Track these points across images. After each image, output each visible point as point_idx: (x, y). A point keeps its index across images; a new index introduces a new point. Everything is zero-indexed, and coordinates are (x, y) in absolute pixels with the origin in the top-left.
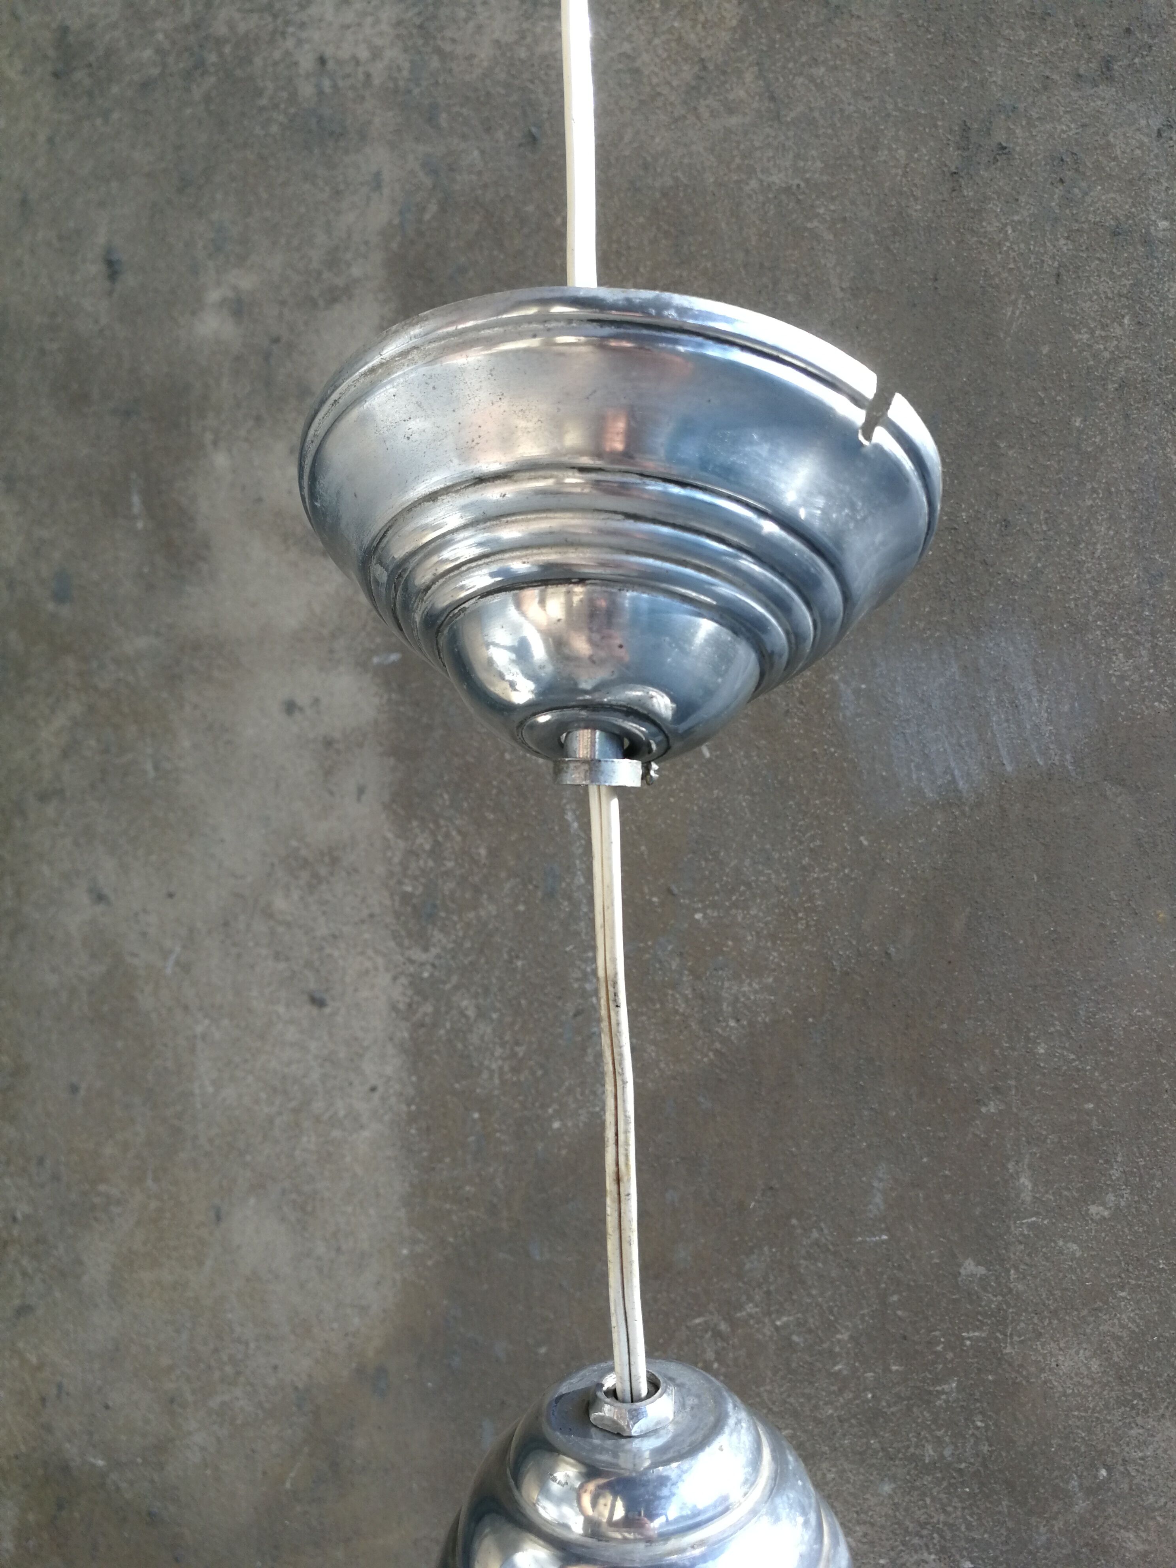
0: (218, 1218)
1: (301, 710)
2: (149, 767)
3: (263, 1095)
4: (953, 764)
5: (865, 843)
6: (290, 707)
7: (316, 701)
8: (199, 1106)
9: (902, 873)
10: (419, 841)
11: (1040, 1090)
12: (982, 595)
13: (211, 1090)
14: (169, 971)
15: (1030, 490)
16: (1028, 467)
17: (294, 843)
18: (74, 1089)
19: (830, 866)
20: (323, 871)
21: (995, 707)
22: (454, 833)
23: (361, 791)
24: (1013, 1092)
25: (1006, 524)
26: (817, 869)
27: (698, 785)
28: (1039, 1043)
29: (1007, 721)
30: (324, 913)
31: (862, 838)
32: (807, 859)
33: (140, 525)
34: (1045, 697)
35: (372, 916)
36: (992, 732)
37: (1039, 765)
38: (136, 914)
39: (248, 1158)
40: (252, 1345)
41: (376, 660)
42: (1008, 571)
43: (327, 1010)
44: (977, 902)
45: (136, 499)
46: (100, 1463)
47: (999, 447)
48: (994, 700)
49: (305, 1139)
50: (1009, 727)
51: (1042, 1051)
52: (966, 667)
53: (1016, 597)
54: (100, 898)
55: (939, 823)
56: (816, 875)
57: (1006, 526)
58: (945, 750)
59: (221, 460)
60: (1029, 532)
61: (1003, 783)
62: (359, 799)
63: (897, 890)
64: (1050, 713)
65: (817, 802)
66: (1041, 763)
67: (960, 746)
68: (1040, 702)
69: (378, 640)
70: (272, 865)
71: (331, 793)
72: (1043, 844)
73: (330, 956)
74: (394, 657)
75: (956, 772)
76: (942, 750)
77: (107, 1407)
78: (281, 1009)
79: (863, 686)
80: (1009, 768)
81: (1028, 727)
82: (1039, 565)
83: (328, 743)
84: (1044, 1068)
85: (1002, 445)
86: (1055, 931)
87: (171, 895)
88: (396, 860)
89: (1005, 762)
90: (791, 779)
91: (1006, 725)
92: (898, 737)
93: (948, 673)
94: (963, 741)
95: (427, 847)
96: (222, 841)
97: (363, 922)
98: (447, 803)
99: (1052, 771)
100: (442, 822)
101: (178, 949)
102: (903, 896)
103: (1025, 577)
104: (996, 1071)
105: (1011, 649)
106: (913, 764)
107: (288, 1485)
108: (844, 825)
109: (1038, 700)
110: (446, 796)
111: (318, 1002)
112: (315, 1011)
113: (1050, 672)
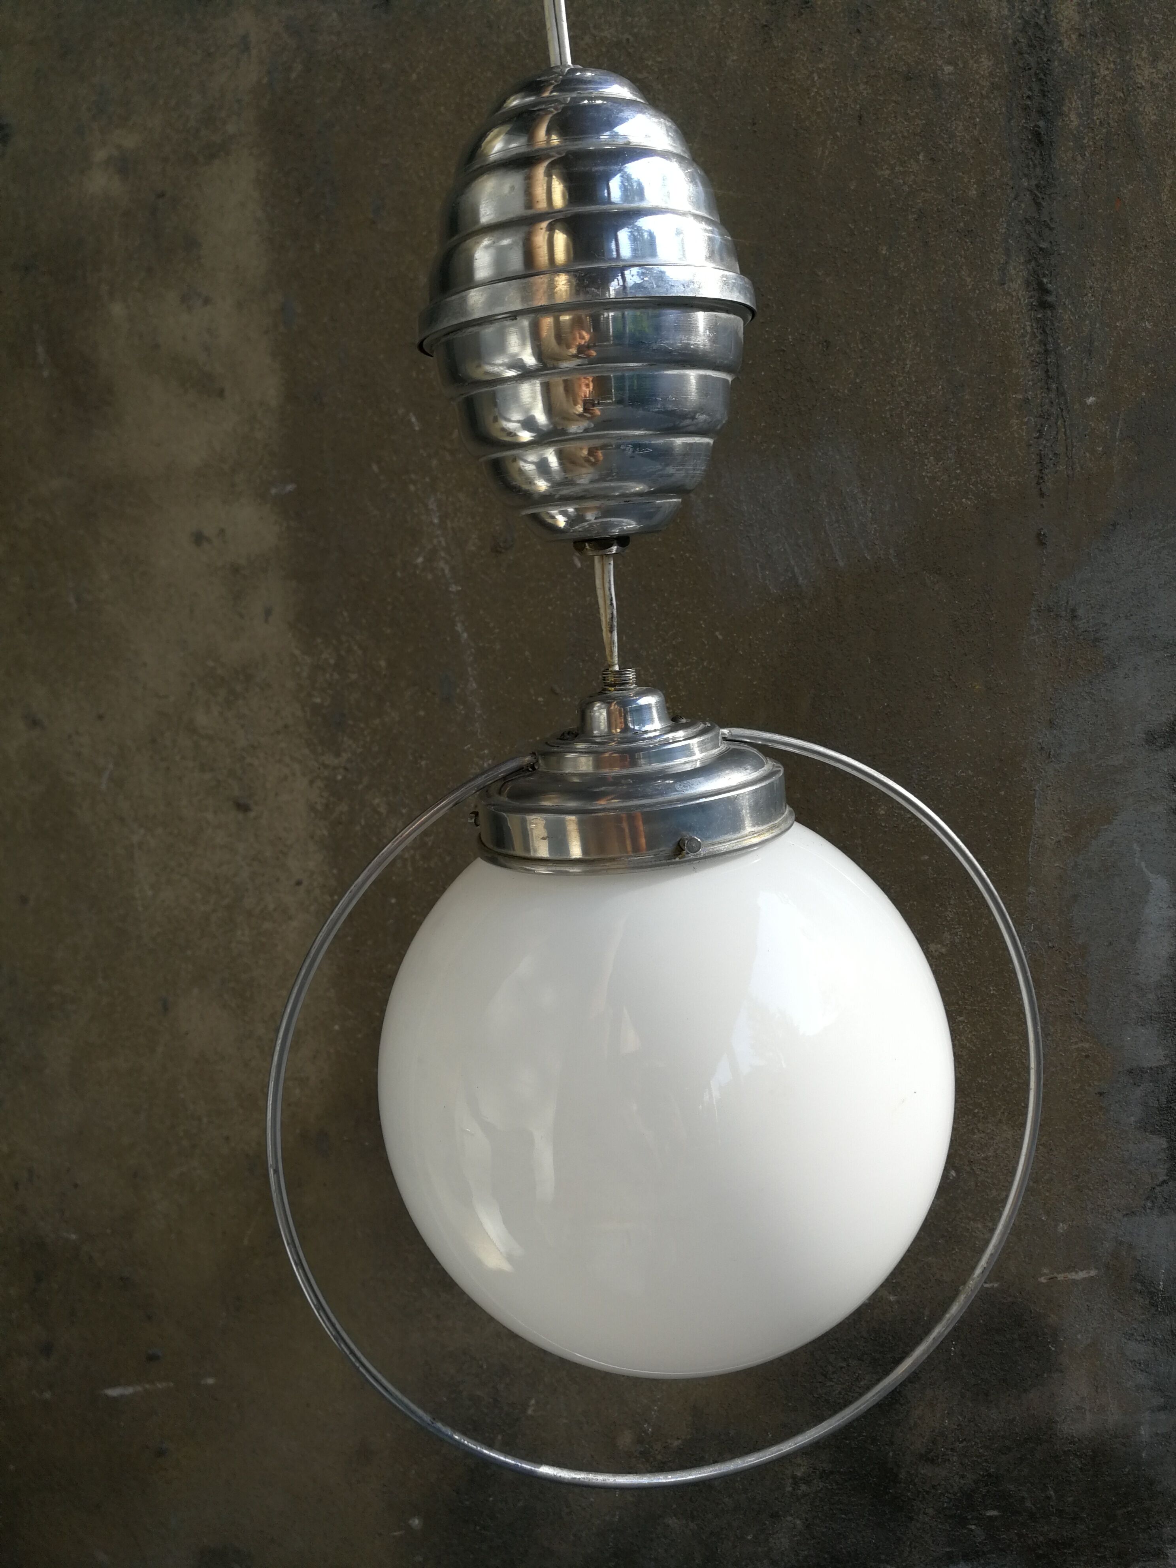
0: (166, 1008)
1: (208, 540)
2: (72, 600)
3: (198, 895)
4: (792, 562)
5: (720, 637)
6: (199, 538)
7: (222, 531)
8: (140, 909)
9: (754, 662)
10: (324, 656)
11: (883, 846)
12: (810, 409)
13: (150, 893)
14: (104, 787)
15: (846, 313)
16: (844, 292)
17: (211, 663)
18: (24, 900)
19: (691, 660)
20: (239, 688)
21: (826, 510)
22: (356, 648)
23: (268, 612)
24: (860, 850)
25: (828, 344)
26: (679, 663)
27: (572, 593)
28: (880, 806)
29: (838, 521)
30: (243, 726)
31: (717, 633)
32: (671, 655)
33: (46, 374)
34: (869, 498)
35: (286, 727)
36: (825, 532)
37: (867, 559)
38: (70, 736)
39: (189, 953)
40: (205, 1120)
41: (273, 491)
42: (831, 387)
43: (252, 814)
44: (819, 684)
45: (40, 349)
46: (73, 1237)
47: (818, 276)
48: (825, 503)
49: (239, 933)
50: (839, 527)
51: (883, 812)
52: (799, 475)
53: (839, 410)
54: (34, 723)
55: (783, 616)
56: (679, 669)
57: (827, 347)
58: (785, 550)
59: (117, 309)
60: (848, 351)
61: (837, 577)
62: (266, 621)
63: (749, 677)
64: (873, 513)
65: (677, 603)
66: (869, 558)
67: (800, 547)
68: (865, 503)
69: (275, 472)
70: (192, 684)
71: (241, 616)
72: (874, 629)
73: (251, 765)
74: (290, 487)
75: (796, 569)
76: (782, 550)
77: (76, 1186)
78: (210, 816)
79: (711, 496)
80: (841, 564)
81: (856, 526)
82: (858, 381)
83: (236, 570)
84: (886, 827)
85: (820, 274)
86: (888, 705)
87: (100, 717)
88: (305, 674)
89: (838, 558)
90: (653, 584)
91: (836, 525)
92: (744, 540)
93: (784, 481)
94: (801, 541)
95: (332, 661)
96: (145, 664)
97: (278, 732)
98: (348, 620)
99: (878, 564)
100: (344, 638)
101: (111, 766)
102: (755, 683)
103: (846, 391)
104: (844, 832)
105: (838, 457)
106: (758, 564)
107: (246, 1242)
108: (701, 622)
109: (863, 502)
110: (345, 614)
111: (242, 807)
112: (240, 816)
113: (872, 476)
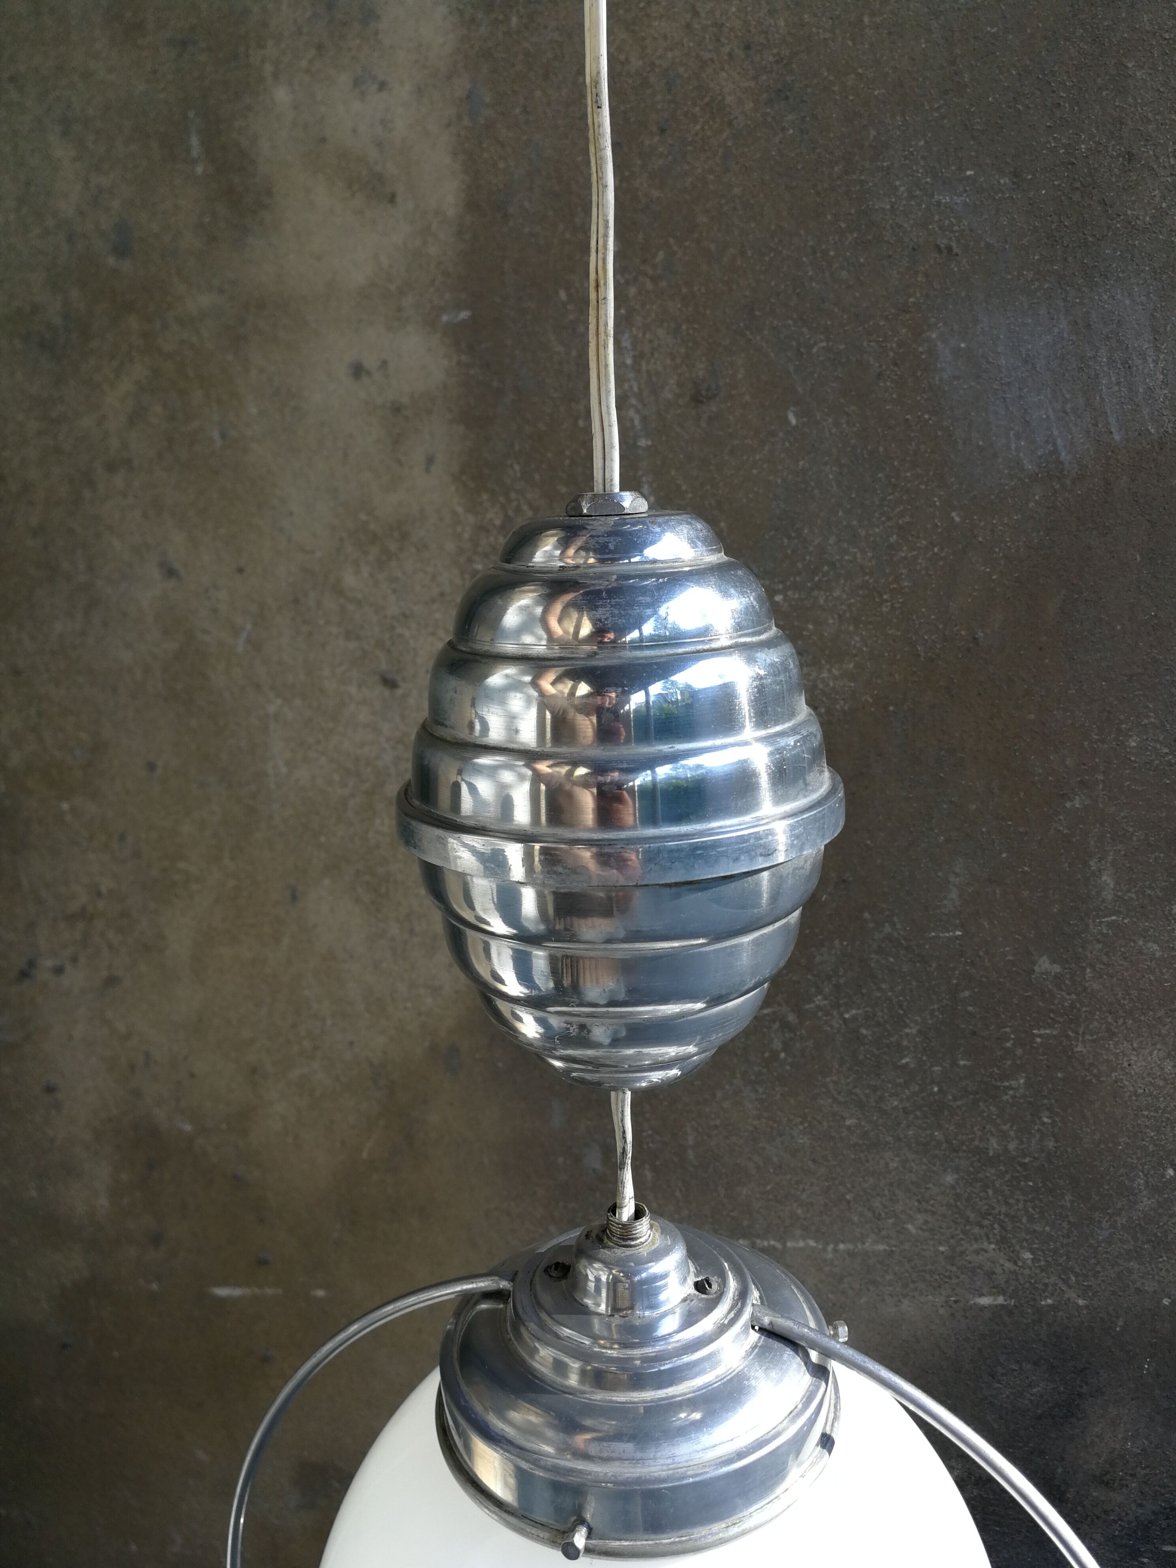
0: (294, 898)
1: (369, 373)
2: (216, 435)
3: (336, 777)
4: (1056, 433)
5: (957, 519)
6: (358, 371)
7: (384, 364)
8: (273, 786)
9: (995, 552)
10: (489, 515)
11: (1129, 785)
12: (1098, 239)
13: (284, 770)
14: (240, 649)
15: (1158, 117)
16: (1159, 90)
17: (363, 517)
18: (151, 767)
19: (918, 545)
20: (393, 547)
21: (1105, 369)
22: (525, 507)
23: (430, 461)
24: (1101, 787)
25: (1130, 157)
26: (905, 548)
27: (783, 455)
28: (1131, 736)
29: (1118, 384)
30: (394, 591)
31: (954, 514)
32: (895, 537)
33: (199, 170)
34: (1162, 357)
35: (442, 595)
36: (1100, 397)
37: (1150, 433)
38: (207, 591)
39: (323, 839)
40: (329, 1022)
41: (445, 318)
42: (1129, 212)
43: (399, 692)
44: (1073, 584)
45: (195, 141)
46: (188, 1128)
47: (1127, 67)
48: (1105, 360)
49: (378, 821)
50: (1120, 391)
51: (1134, 744)
52: (1076, 322)
53: (1137, 243)
54: (170, 573)
55: (1037, 497)
56: (903, 555)
57: (1130, 160)
58: (1048, 417)
59: (282, 95)
60: (1155, 166)
61: (1110, 454)
62: (428, 470)
63: (988, 570)
64: (1165, 375)
65: (908, 474)
66: (1153, 431)
67: (1066, 413)
68: (1156, 362)
69: (448, 296)
70: (341, 539)
71: (400, 463)
72: (1149, 521)
73: (401, 636)
74: (464, 315)
75: (1059, 442)
76: (1044, 417)
77: (192, 1076)
78: (353, 690)
79: (963, 345)
80: (1117, 437)
81: (1141, 390)
82: (1164, 205)
83: (397, 409)
84: (1135, 762)
85: (1130, 65)
86: (1156, 615)
87: (241, 570)
88: (466, 536)
89: (1113, 430)
90: (881, 449)
91: (1116, 388)
92: (998, 402)
93: (1056, 330)
94: (1068, 407)
95: (498, 522)
96: (291, 514)
97: (433, 601)
98: (519, 475)
99: (1164, 440)
100: (513, 495)
101: (249, 627)
102: (994, 577)
103: (1148, 219)
104: (1084, 764)
105: (1127, 302)
106: (1012, 432)
107: (365, 1155)
108: (936, 499)
109: (1154, 361)
110: (517, 467)
111: (390, 683)
112: (387, 693)
113: (1168, 328)
